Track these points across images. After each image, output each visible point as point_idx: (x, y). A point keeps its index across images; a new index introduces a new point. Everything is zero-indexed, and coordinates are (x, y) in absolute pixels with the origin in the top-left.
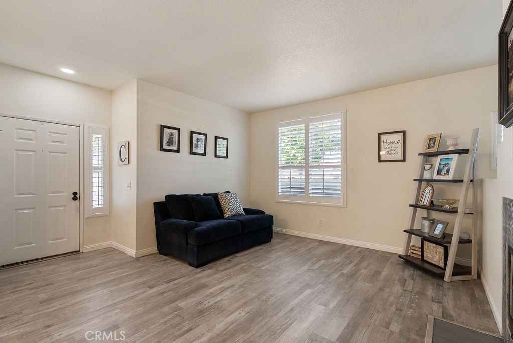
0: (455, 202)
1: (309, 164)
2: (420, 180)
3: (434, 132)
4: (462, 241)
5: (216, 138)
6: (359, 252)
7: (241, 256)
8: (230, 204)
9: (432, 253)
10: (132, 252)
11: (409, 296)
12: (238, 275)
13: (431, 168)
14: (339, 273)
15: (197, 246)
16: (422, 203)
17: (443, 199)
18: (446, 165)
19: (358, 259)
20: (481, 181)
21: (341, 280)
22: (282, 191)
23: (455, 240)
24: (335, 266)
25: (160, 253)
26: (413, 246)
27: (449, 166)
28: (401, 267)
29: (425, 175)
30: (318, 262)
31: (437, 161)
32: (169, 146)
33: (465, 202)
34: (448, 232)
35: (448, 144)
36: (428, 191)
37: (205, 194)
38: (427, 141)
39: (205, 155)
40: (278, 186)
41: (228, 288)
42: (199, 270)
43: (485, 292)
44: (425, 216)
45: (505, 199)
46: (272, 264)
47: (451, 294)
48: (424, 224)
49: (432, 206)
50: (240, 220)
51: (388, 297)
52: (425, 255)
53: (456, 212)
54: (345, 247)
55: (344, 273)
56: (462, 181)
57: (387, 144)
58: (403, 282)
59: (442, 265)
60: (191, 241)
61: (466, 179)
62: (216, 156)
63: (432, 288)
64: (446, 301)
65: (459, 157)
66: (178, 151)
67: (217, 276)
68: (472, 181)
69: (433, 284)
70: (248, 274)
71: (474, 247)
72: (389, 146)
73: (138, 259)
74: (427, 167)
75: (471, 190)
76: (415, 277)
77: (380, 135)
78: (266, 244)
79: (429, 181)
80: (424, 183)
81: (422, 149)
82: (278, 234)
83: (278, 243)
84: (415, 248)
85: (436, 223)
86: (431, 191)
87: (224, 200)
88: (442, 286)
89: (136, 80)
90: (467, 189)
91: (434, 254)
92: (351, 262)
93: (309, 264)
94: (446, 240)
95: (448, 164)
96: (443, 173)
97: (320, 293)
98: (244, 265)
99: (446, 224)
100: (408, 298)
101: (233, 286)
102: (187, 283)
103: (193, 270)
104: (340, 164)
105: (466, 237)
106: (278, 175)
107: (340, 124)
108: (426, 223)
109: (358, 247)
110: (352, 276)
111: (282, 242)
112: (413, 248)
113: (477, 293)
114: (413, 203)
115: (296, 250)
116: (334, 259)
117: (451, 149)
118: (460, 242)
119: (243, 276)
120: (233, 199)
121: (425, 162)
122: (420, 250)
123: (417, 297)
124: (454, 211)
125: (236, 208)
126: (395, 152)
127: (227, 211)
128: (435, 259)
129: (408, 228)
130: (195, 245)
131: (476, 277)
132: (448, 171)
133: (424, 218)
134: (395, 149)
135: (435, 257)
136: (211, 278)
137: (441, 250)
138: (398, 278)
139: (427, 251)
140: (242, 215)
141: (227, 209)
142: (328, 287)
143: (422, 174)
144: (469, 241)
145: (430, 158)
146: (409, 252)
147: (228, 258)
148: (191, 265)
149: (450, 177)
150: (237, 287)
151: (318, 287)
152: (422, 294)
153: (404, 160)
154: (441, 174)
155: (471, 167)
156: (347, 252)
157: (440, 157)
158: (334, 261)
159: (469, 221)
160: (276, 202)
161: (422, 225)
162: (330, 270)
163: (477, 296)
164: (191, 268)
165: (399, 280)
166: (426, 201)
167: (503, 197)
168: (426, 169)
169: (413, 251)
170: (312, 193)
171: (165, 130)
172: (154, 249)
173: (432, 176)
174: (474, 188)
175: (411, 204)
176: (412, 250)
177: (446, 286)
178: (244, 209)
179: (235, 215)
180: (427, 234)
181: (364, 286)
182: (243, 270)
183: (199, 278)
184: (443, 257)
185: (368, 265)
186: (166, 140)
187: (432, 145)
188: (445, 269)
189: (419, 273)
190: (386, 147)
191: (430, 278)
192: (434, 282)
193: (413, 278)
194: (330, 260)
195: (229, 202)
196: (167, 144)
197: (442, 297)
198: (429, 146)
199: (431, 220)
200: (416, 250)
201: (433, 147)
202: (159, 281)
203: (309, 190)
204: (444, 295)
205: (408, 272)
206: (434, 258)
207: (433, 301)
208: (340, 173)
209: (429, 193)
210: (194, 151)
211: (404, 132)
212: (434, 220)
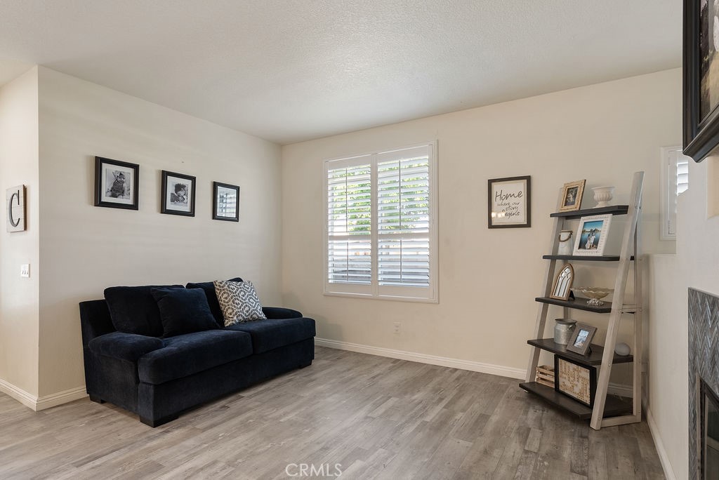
0: (607, 294)
1: (377, 231)
2: (553, 258)
3: (574, 179)
4: (618, 359)
5: (215, 185)
6: (458, 379)
7: (250, 397)
8: (237, 301)
9: (572, 379)
10: (30, 399)
11: (533, 462)
12: (232, 437)
13: (570, 237)
14: (418, 422)
15: (155, 385)
16: (556, 295)
17: (588, 289)
18: (593, 232)
19: (455, 392)
20: (647, 259)
21: (420, 435)
22: (336, 278)
23: (607, 358)
24: (412, 409)
25: (92, 399)
26: (542, 367)
27: (598, 234)
28: (522, 403)
29: (560, 249)
30: (386, 401)
31: (579, 226)
32: (114, 196)
33: (623, 294)
34: (595, 342)
35: (595, 197)
36: (565, 275)
37: (190, 286)
38: (563, 193)
39: (191, 214)
40: (327, 268)
41: (202, 469)
42: (158, 430)
43: (655, 446)
44: (561, 317)
45: (692, 292)
46: (303, 410)
47: (600, 453)
48: (559, 331)
49: (572, 301)
50: (249, 331)
51: (497, 466)
52: (561, 383)
53: (609, 311)
54: (435, 370)
55: (428, 422)
56: (617, 259)
57: (501, 198)
58: (524, 434)
59: (587, 400)
60: (144, 376)
61: (624, 255)
62: (214, 217)
63: (570, 443)
64: (594, 469)
65: (612, 219)
66: (135, 207)
67: (190, 442)
68: (632, 258)
69: (572, 435)
70: (252, 434)
71: (636, 366)
72: (505, 201)
73: (40, 413)
74: (564, 236)
75: (631, 273)
76: (543, 422)
77: (490, 182)
78: (301, 370)
79: (567, 259)
80: (559, 263)
81: (556, 205)
82: (327, 350)
83: (324, 368)
84: (544, 371)
85: (577, 329)
86: (570, 276)
87: (225, 295)
88: (587, 437)
89: (37, 66)
90: (626, 272)
91: (574, 381)
92: (441, 400)
93: (369, 406)
94: (593, 358)
95: (596, 230)
96: (588, 245)
97: (377, 467)
98: (248, 414)
99: (593, 331)
100: (532, 467)
101: (214, 463)
102: (120, 464)
103: (145, 433)
104: (427, 231)
105: (623, 351)
106: (327, 250)
107: (426, 163)
108: (563, 329)
109: (456, 370)
110: (441, 425)
111: (330, 366)
112: (542, 370)
113: (643, 448)
114: (542, 295)
115: (351, 379)
116: (413, 395)
117: (601, 205)
118: (614, 361)
119: (242, 439)
120: (243, 293)
121: (561, 228)
122: (553, 373)
123: (546, 463)
124: (605, 309)
125: (247, 309)
126: (514, 211)
127: (231, 314)
128: (577, 390)
129: (534, 337)
130: (150, 384)
131: (639, 418)
132: (596, 243)
133: (559, 321)
134: (514, 206)
135: (577, 385)
136: (174, 449)
137: (585, 374)
138: (517, 426)
139: (564, 375)
140: (259, 320)
141: (230, 311)
142: (393, 454)
143: (556, 248)
144: (629, 359)
145: (569, 221)
146: (537, 377)
147: (223, 403)
148: (143, 421)
149: (599, 252)
150: (221, 465)
151: (376, 454)
152: (554, 456)
153: (528, 225)
154: (585, 248)
155: (631, 234)
156: (438, 379)
157: (584, 219)
158: (414, 398)
159: (629, 324)
160: (325, 295)
161: (557, 332)
162: (403, 416)
163: (643, 456)
164: (145, 427)
165: (519, 432)
166: (561, 293)
167: (690, 289)
168: (561, 239)
169: (541, 376)
170: (384, 280)
171: (105, 166)
172: (79, 390)
173: (572, 252)
174: (635, 269)
175: (539, 297)
176: (541, 373)
177: (593, 438)
178: (265, 310)
179: (245, 321)
180: (563, 348)
181: (458, 446)
182: (245, 427)
183: (151, 450)
184: (589, 387)
185: (470, 403)
186: (106, 185)
187: (572, 199)
188: (591, 407)
189: (551, 413)
190: (500, 202)
191: (568, 423)
192: (575, 431)
193: (542, 425)
194: (407, 397)
195: (235, 297)
196: (110, 194)
197: (587, 461)
198: (566, 202)
199: (570, 324)
200: (546, 374)
201: (573, 203)
202: (64, 463)
203: (377, 275)
204: (591, 457)
205: (534, 414)
206: (575, 387)
207: (572, 471)
208: (427, 246)
209: (566, 279)
210: (170, 206)
211: (528, 179)
212: (574, 324)
